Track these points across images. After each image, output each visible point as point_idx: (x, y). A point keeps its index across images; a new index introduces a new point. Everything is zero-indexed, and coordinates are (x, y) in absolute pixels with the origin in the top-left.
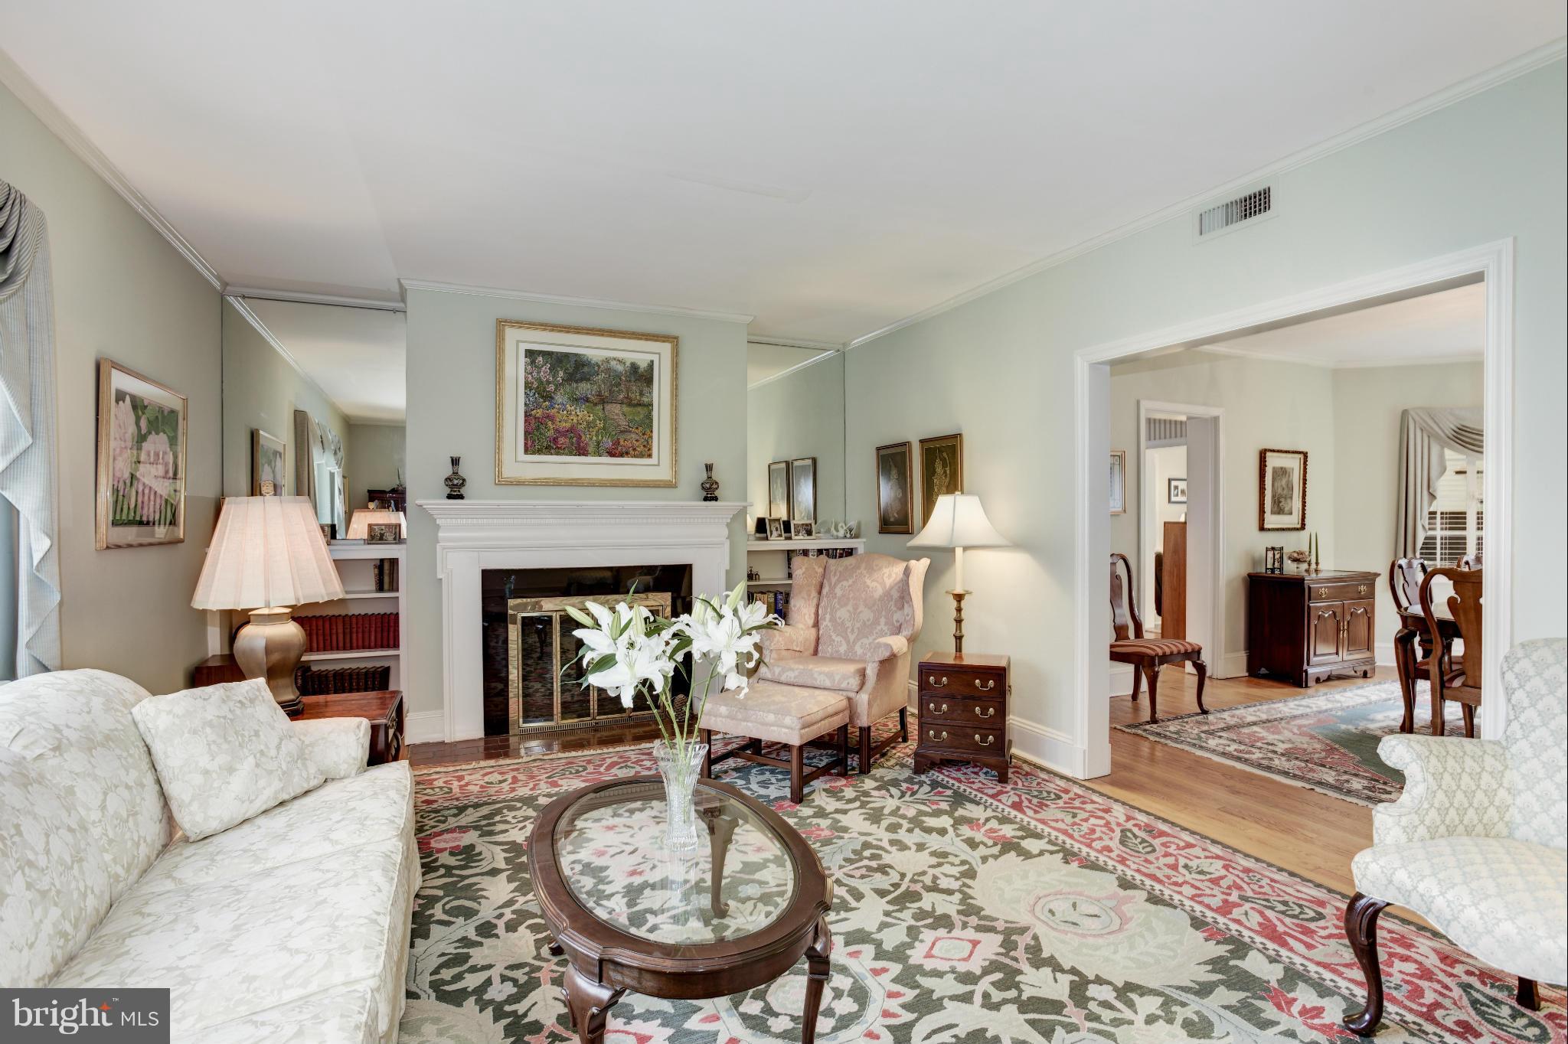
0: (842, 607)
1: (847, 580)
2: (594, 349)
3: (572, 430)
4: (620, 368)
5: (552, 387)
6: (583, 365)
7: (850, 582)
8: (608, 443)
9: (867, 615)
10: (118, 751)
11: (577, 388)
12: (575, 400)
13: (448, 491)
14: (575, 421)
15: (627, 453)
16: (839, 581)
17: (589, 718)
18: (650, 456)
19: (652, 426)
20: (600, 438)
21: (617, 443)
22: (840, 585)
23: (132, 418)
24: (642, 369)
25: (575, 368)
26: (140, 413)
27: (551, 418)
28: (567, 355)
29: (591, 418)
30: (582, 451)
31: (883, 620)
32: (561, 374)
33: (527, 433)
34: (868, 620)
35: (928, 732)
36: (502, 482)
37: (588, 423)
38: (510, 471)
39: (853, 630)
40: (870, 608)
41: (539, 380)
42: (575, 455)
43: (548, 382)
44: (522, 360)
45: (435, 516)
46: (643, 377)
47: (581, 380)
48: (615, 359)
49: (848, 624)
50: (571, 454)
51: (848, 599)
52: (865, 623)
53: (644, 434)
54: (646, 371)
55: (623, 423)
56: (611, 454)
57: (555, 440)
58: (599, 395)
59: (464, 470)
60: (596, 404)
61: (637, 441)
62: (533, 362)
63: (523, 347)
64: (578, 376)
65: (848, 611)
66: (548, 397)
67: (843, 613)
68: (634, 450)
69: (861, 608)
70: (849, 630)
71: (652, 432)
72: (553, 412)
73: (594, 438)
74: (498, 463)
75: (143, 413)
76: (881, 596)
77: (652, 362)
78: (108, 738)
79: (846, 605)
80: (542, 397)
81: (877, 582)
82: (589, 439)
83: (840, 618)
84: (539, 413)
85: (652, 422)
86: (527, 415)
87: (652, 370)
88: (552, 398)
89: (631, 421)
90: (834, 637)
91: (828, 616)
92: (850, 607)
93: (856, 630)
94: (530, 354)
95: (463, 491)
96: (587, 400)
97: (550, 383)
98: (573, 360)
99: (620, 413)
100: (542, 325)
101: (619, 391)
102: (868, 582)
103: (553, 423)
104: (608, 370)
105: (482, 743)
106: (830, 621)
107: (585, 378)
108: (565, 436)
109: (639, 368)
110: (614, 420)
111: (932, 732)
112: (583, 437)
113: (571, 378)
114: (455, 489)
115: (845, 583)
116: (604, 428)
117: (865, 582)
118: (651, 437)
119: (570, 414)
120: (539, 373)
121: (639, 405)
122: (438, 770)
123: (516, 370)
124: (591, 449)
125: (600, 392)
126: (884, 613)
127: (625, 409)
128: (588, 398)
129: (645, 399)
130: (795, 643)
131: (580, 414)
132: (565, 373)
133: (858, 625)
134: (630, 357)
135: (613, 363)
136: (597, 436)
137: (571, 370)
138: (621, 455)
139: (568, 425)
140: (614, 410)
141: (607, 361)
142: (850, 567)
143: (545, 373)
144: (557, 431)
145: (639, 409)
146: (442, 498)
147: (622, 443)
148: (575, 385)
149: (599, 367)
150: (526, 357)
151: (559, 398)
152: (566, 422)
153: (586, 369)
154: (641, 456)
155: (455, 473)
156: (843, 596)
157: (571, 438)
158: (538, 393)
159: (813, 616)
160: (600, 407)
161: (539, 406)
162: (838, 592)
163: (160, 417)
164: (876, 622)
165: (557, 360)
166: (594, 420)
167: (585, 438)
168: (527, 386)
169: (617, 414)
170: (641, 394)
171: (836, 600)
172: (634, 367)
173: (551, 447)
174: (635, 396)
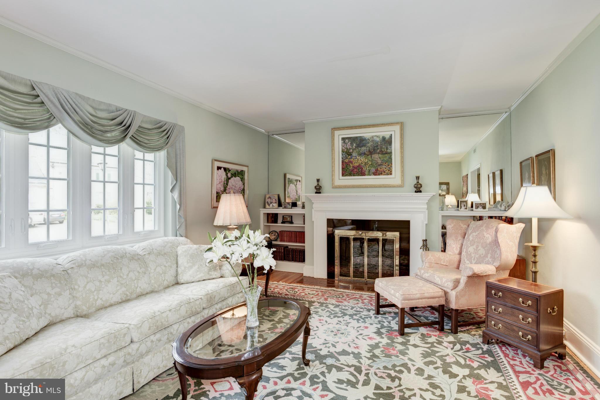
0: (471, 246)
1: (476, 232)
2: (367, 133)
3: (359, 166)
4: (378, 139)
5: (351, 150)
6: (363, 140)
7: (477, 233)
8: (373, 170)
9: (482, 251)
10: (166, 257)
11: (361, 150)
12: (360, 154)
13: (315, 191)
14: (360, 162)
15: (381, 174)
16: (472, 233)
17: (364, 279)
18: (391, 174)
19: (392, 162)
20: (370, 168)
21: (377, 170)
22: (472, 235)
23: (224, 173)
24: (387, 139)
25: (360, 142)
26: (228, 172)
27: (351, 162)
28: (357, 137)
29: (367, 160)
30: (363, 174)
31: (489, 255)
32: (355, 145)
33: (342, 168)
34: (482, 254)
35: (491, 322)
36: (335, 187)
37: (365, 163)
38: (338, 183)
39: (474, 258)
40: (484, 248)
41: (347, 148)
42: (361, 176)
43: (350, 149)
44: (341, 141)
45: (312, 200)
46: (388, 142)
47: (362, 146)
48: (375, 136)
49: (473, 255)
50: (359, 175)
51: (475, 242)
52: (480, 256)
53: (388, 165)
54: (389, 139)
55: (379, 162)
56: (375, 174)
57: (352, 170)
58: (369, 151)
59: (321, 183)
60: (368, 155)
61: (385, 168)
62: (344, 142)
63: (341, 137)
64: (361, 145)
65: (474, 248)
66: (350, 154)
67: (471, 249)
68: (385, 172)
69: (480, 248)
70: (473, 258)
71: (392, 164)
72: (352, 160)
73: (368, 169)
74: (333, 180)
75: (229, 172)
76: (490, 242)
77: (391, 135)
78: (165, 254)
79: (473, 245)
80: (348, 155)
81: (490, 234)
82: (366, 169)
83: (470, 252)
84: (347, 161)
85: (392, 160)
86: (343, 162)
87: (392, 138)
88: (352, 155)
89: (382, 160)
90: (466, 261)
91: (465, 250)
92: (474, 247)
93: (476, 259)
94: (343, 139)
95: (320, 191)
96: (365, 154)
97: (351, 149)
98: (359, 139)
99: (378, 157)
100: (346, 127)
101: (378, 149)
102: (485, 234)
103: (352, 164)
104: (373, 141)
105: (326, 280)
106: (465, 252)
107: (364, 146)
108: (356, 169)
109: (385, 138)
110: (376, 160)
111: (493, 322)
112: (363, 168)
113: (358, 146)
114: (318, 190)
115: (474, 234)
116: (372, 164)
117: (484, 234)
118: (392, 166)
119: (359, 160)
120: (346, 146)
121: (386, 153)
122: (308, 286)
123: (338, 145)
124: (366, 173)
125: (370, 150)
126: (490, 252)
127: (380, 156)
128: (365, 153)
129: (389, 151)
130: (442, 261)
131: (362, 160)
132: (356, 144)
133: (477, 256)
134: (381, 134)
135: (375, 138)
136: (369, 167)
137: (358, 143)
138: (379, 175)
139: (357, 164)
140: (376, 156)
141: (373, 137)
142: (478, 226)
143: (349, 146)
144: (353, 167)
145: (386, 155)
146: (313, 193)
147: (379, 170)
148: (360, 149)
149: (369, 140)
150: (342, 140)
151: (354, 154)
152: (357, 163)
153: (364, 142)
154: (387, 174)
155: (318, 185)
156: (472, 240)
157: (359, 169)
158: (347, 153)
159: (459, 249)
160: (370, 156)
161: (347, 158)
162: (471, 238)
163: (236, 173)
164: (486, 256)
165: (353, 140)
166: (368, 161)
167: (364, 169)
168: (343, 151)
169: (377, 158)
170: (387, 149)
171: (469, 242)
172: (384, 138)
173: (352, 173)
174: (384, 150)
